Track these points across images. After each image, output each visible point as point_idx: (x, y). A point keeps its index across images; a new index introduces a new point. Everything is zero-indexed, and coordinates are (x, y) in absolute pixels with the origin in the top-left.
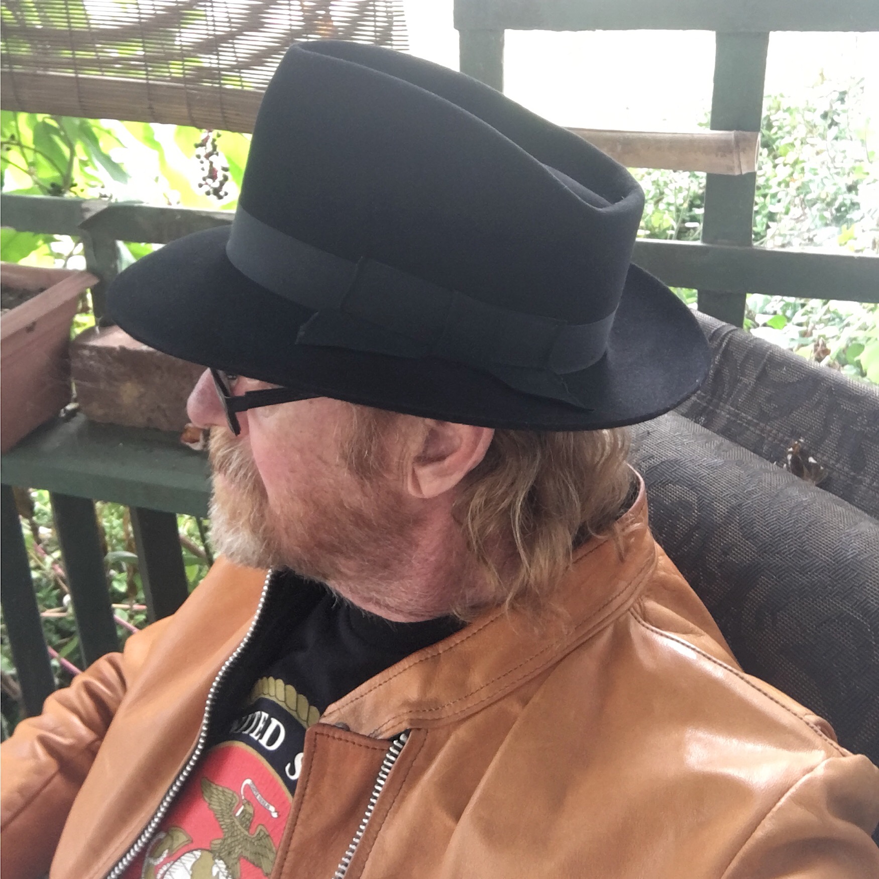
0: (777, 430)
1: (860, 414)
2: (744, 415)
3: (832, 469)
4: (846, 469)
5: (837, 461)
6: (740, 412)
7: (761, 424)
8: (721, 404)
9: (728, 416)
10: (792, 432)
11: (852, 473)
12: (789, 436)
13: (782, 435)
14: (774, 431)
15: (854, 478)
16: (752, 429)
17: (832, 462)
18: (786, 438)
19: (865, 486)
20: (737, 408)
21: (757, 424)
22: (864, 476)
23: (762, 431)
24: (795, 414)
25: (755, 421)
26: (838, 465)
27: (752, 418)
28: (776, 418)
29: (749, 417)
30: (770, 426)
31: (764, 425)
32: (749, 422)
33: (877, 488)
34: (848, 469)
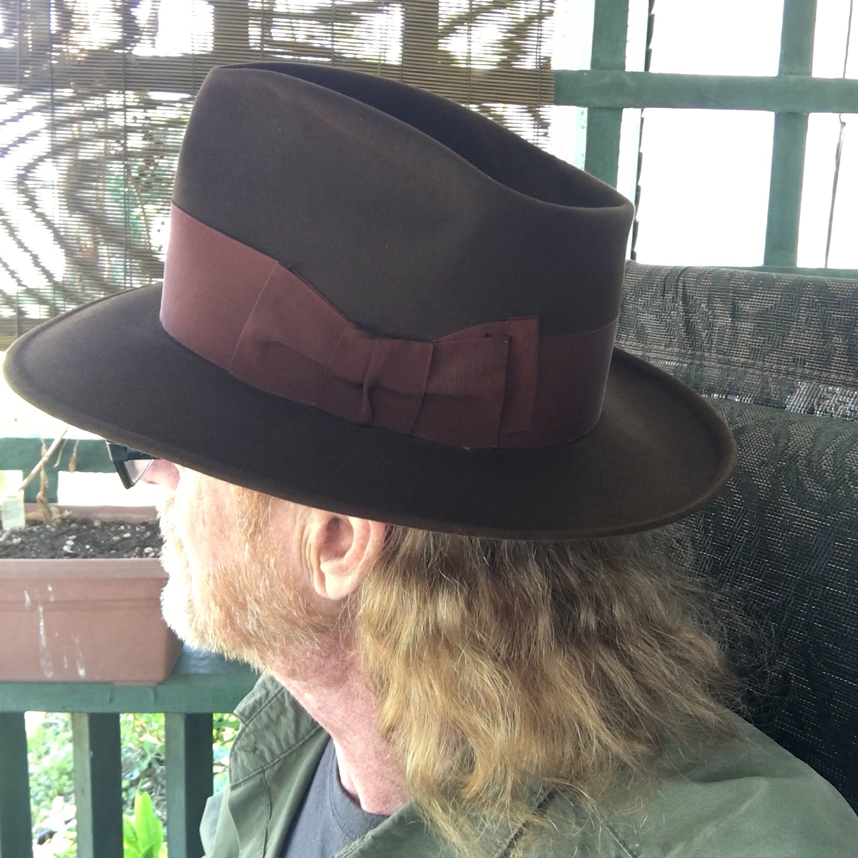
2: (736, 358)
6: (730, 357)
8: (707, 354)
9: (719, 365)
12: (792, 366)
13: (785, 367)
14: (775, 366)
16: (751, 371)
21: (754, 364)
23: (762, 369)
25: (750, 361)
27: (745, 360)
28: (772, 351)
29: (742, 359)
30: (768, 362)
31: (761, 362)
32: (744, 365)
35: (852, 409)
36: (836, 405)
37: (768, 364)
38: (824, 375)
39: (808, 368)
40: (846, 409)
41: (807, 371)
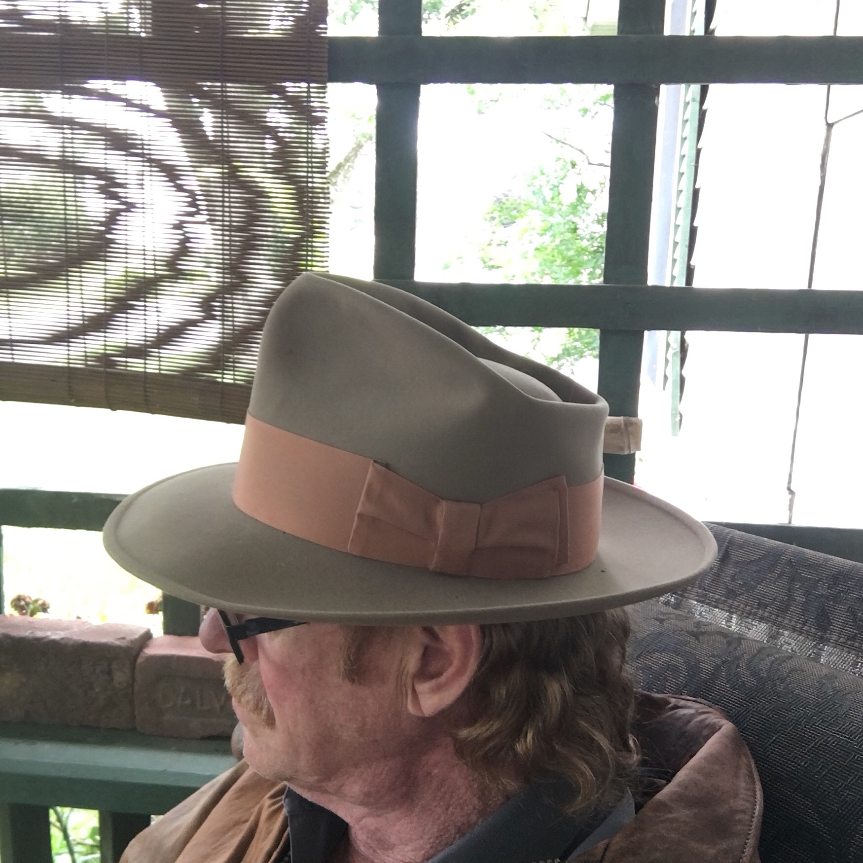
0: (744, 604)
2: (712, 595)
3: (801, 632)
4: (813, 630)
5: (804, 624)
6: (707, 593)
7: (730, 601)
8: (689, 588)
10: (759, 604)
11: (819, 634)
12: (756, 608)
13: (750, 608)
14: (742, 606)
15: (821, 637)
16: (721, 606)
17: (799, 626)
18: (754, 610)
19: (833, 643)
20: (704, 589)
21: (725, 602)
22: (830, 634)
23: (730, 607)
24: (759, 587)
25: (723, 598)
26: (806, 628)
27: (719, 597)
28: (742, 594)
29: (717, 596)
30: (737, 602)
31: (731, 601)
32: (717, 601)
33: (844, 643)
34: (815, 630)
35: (794, 649)
36: (781, 644)
38: (780, 619)
39: (768, 612)
40: (788, 649)
41: (766, 614)
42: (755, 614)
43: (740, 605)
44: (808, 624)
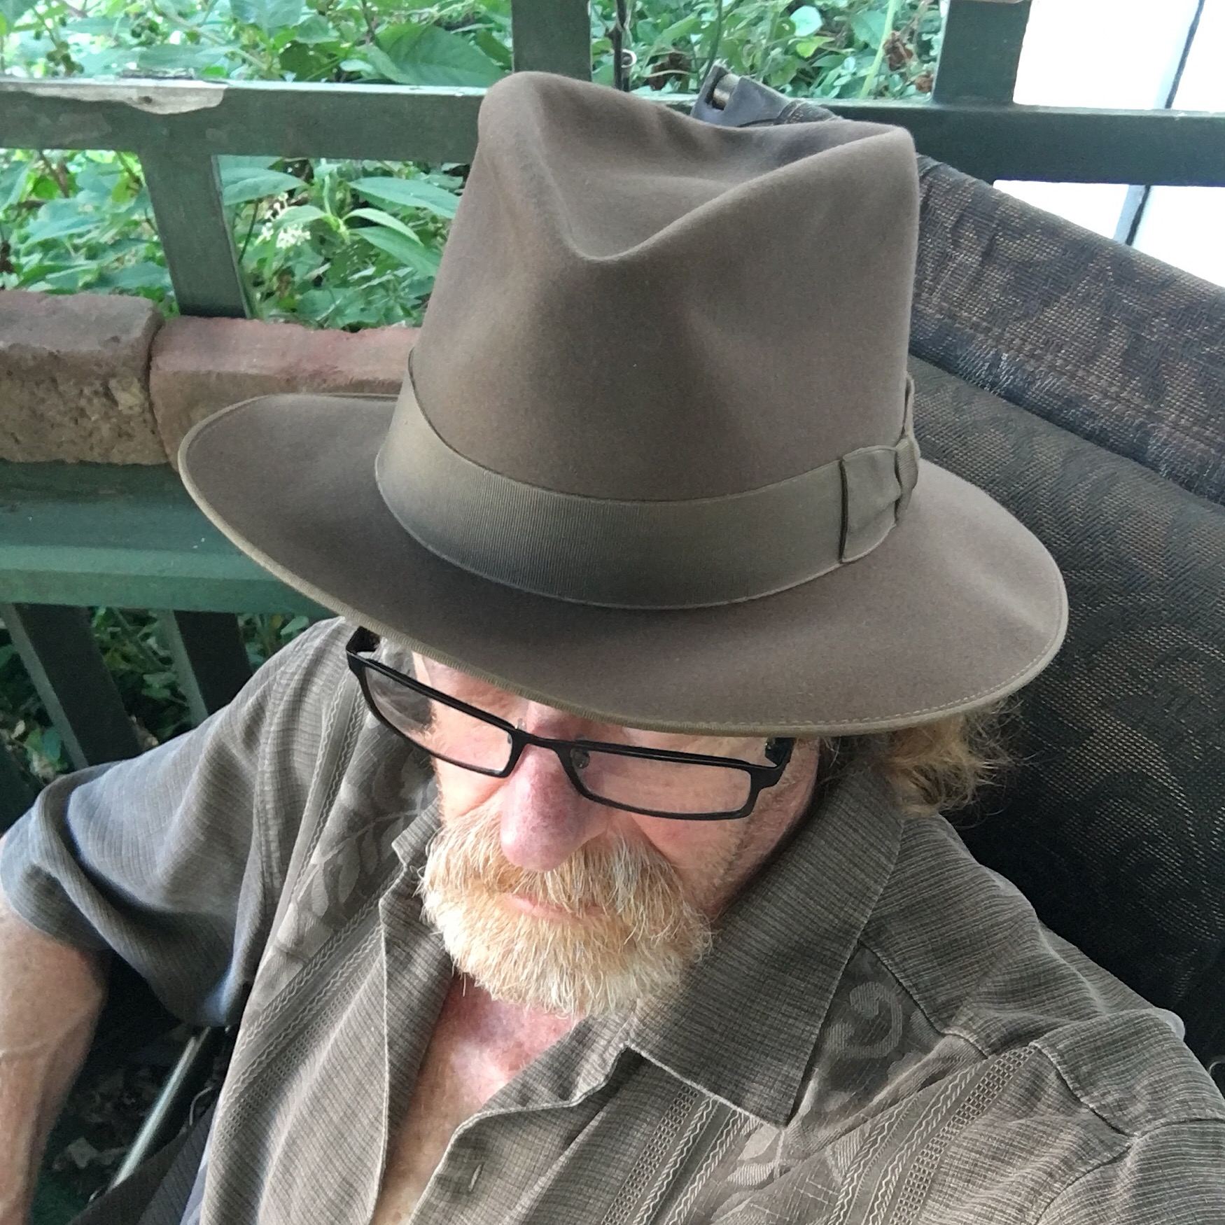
0: (1021, 339)
1: (1157, 315)
2: (966, 314)
3: (1115, 399)
4: (1137, 400)
5: (1123, 388)
6: (958, 310)
7: (995, 329)
8: (924, 294)
9: (938, 315)
10: (1046, 343)
11: (1146, 407)
12: (1041, 349)
13: (1031, 346)
14: (1017, 341)
15: (1149, 413)
16: (982, 337)
17: (1114, 389)
18: (1038, 352)
19: (1167, 426)
21: (989, 330)
22: (1165, 410)
23: (997, 341)
24: (1050, 313)
25: (985, 324)
26: (1124, 394)
27: (979, 320)
28: (1017, 319)
29: (975, 318)
30: (1009, 332)
31: (1000, 331)
32: (975, 326)
33: (1190, 428)
34: (1139, 400)
37: (1008, 335)
38: (1081, 373)
39: (1061, 358)
41: (1059, 362)
42: (1039, 358)
43: (1013, 340)
44: (1128, 389)
